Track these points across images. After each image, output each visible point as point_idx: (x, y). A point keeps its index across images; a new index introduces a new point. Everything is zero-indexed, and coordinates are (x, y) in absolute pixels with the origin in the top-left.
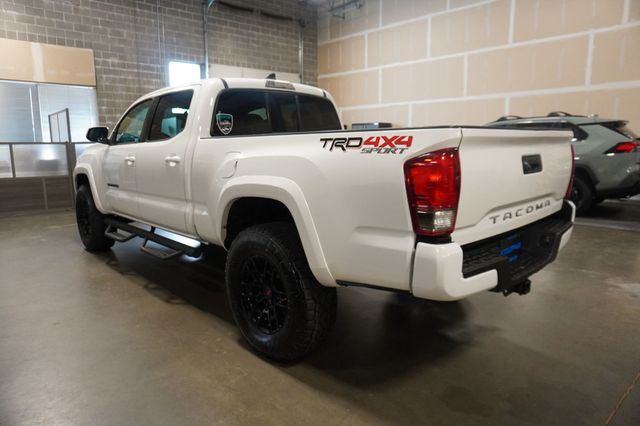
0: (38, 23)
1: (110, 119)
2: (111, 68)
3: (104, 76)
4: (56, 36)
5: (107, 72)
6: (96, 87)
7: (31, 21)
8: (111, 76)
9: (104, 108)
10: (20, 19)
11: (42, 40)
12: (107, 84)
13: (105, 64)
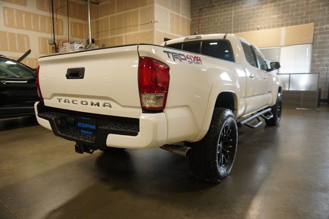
0: (286, 17)
1: (318, 61)
2: (325, 31)
3: (319, 36)
4: (294, 21)
5: (321, 34)
6: (313, 44)
7: (282, 17)
8: (324, 36)
9: (316, 55)
10: (278, 18)
11: (287, 25)
12: (320, 40)
13: (321, 29)
